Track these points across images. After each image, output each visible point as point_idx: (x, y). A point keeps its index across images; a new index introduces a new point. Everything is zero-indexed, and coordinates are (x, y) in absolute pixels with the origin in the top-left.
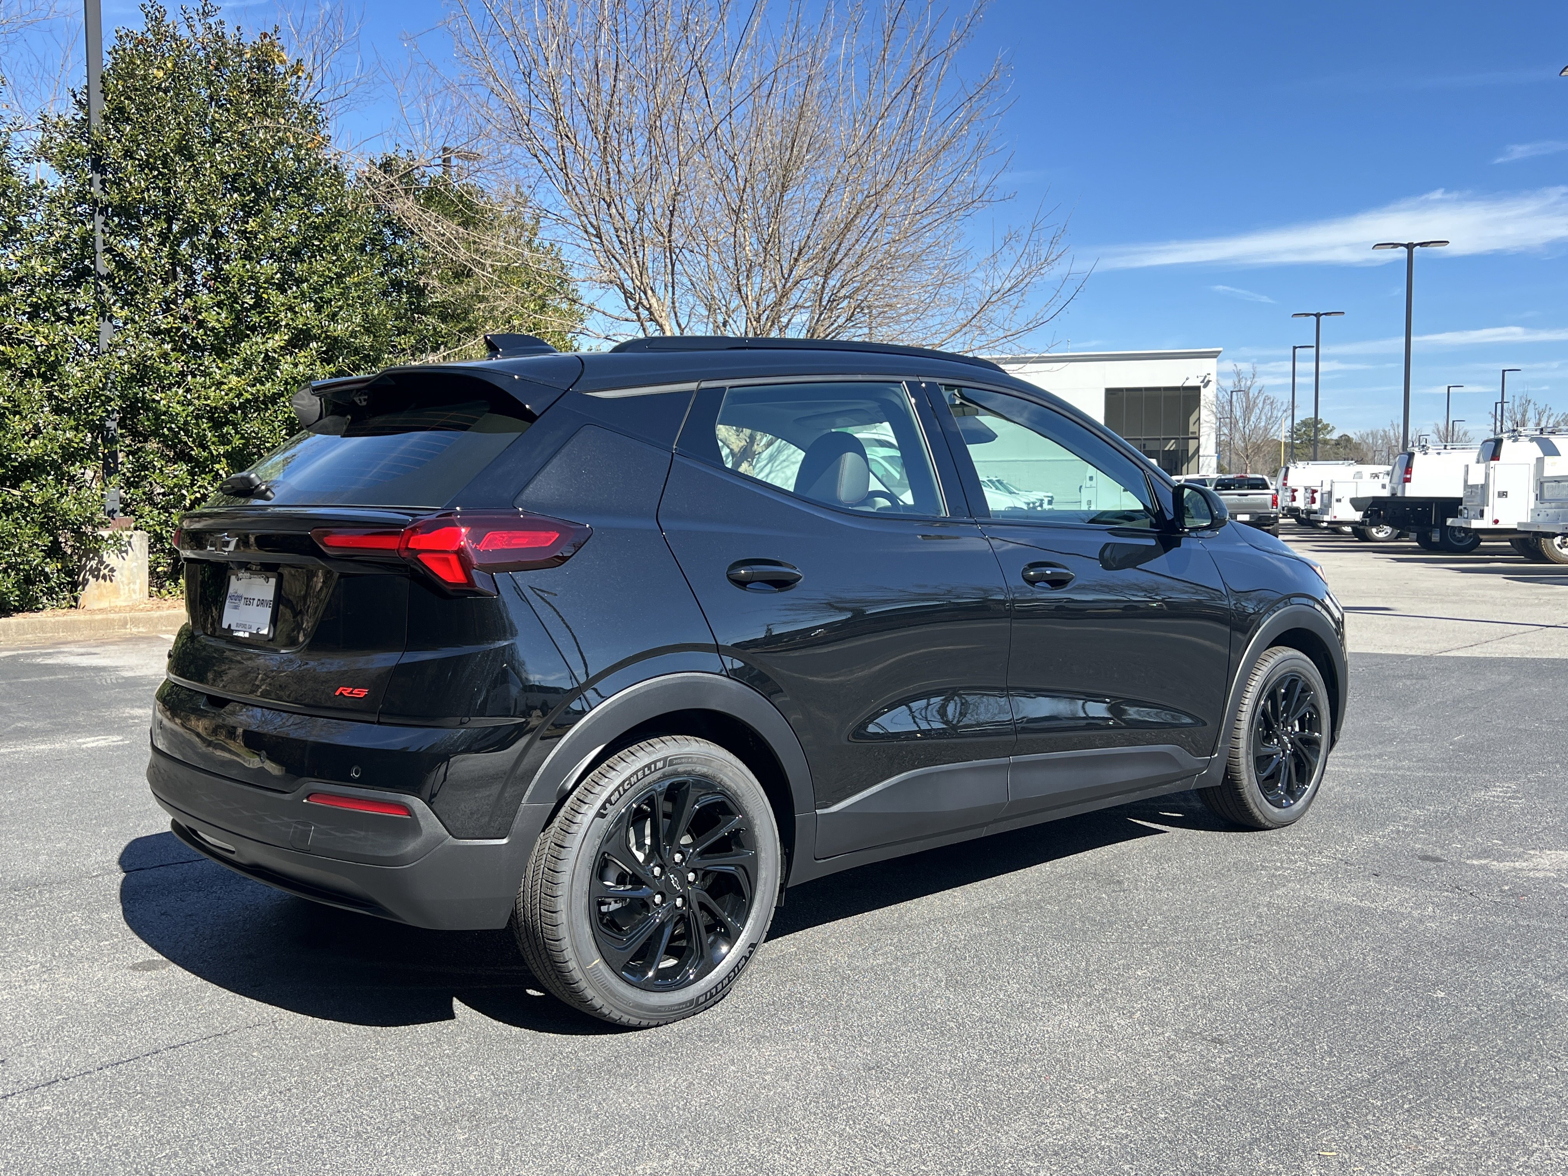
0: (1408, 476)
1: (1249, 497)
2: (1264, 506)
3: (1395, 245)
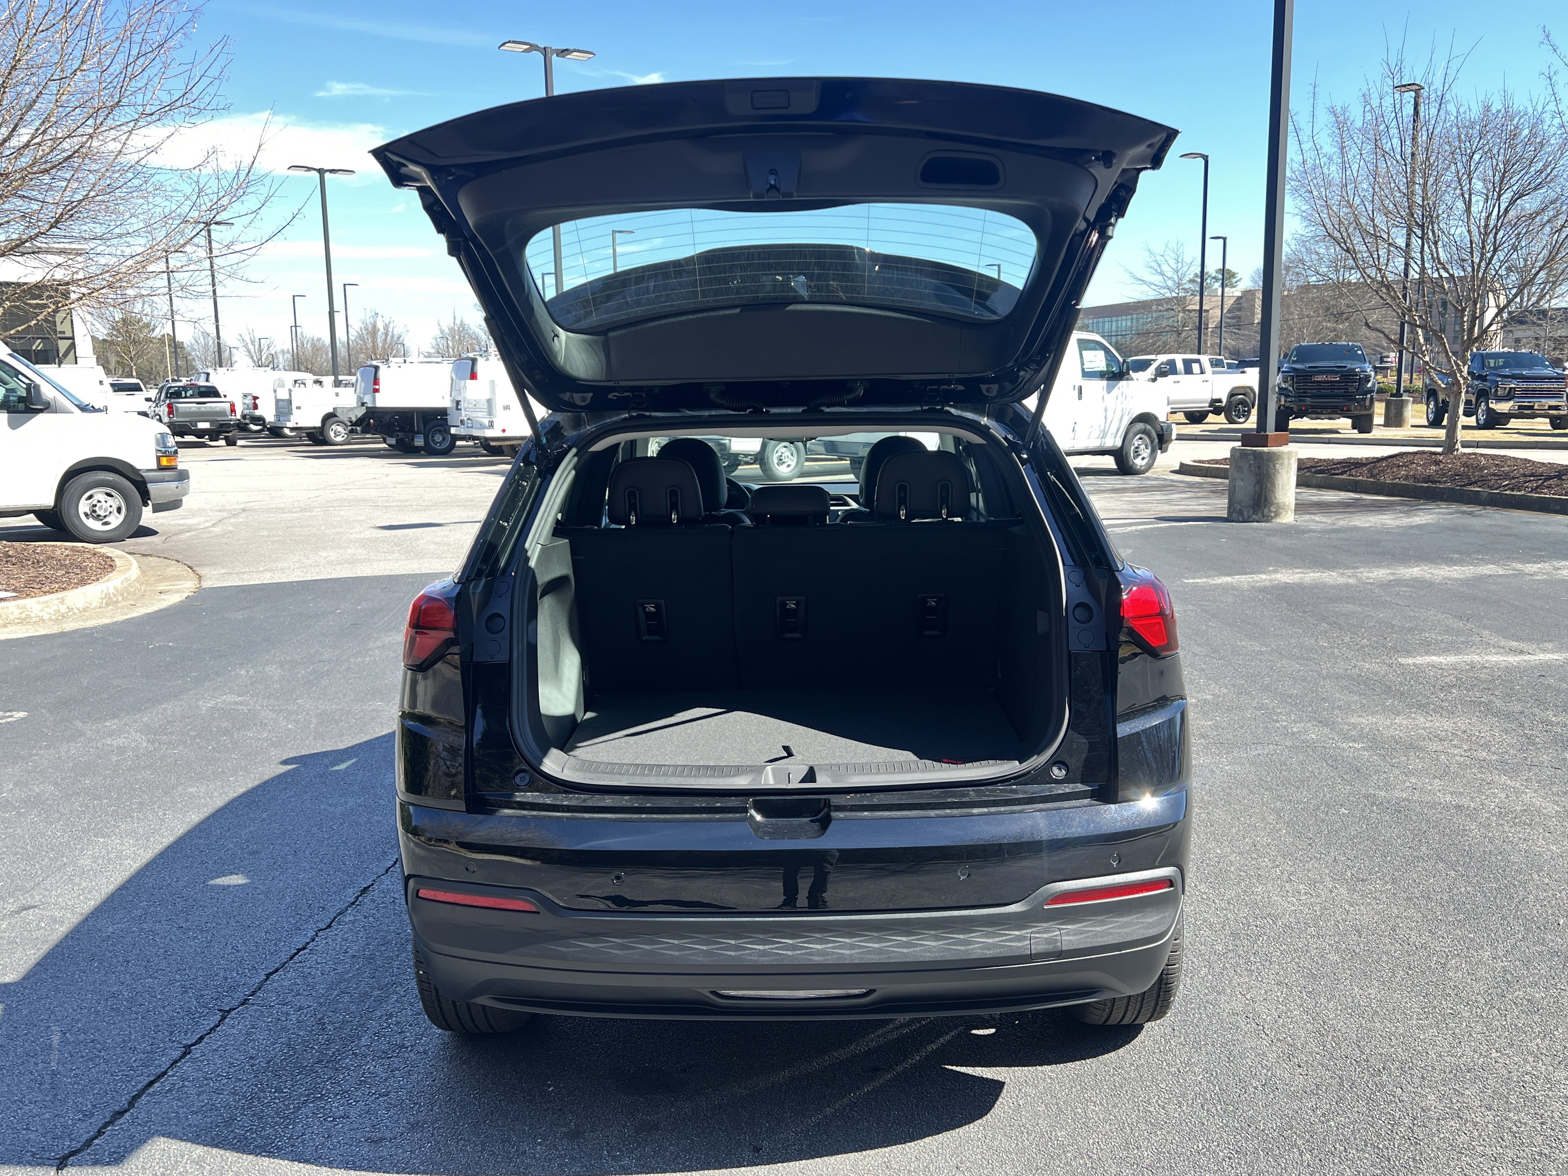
0: (377, 387)
1: (208, 405)
2: (223, 413)
3: (309, 169)
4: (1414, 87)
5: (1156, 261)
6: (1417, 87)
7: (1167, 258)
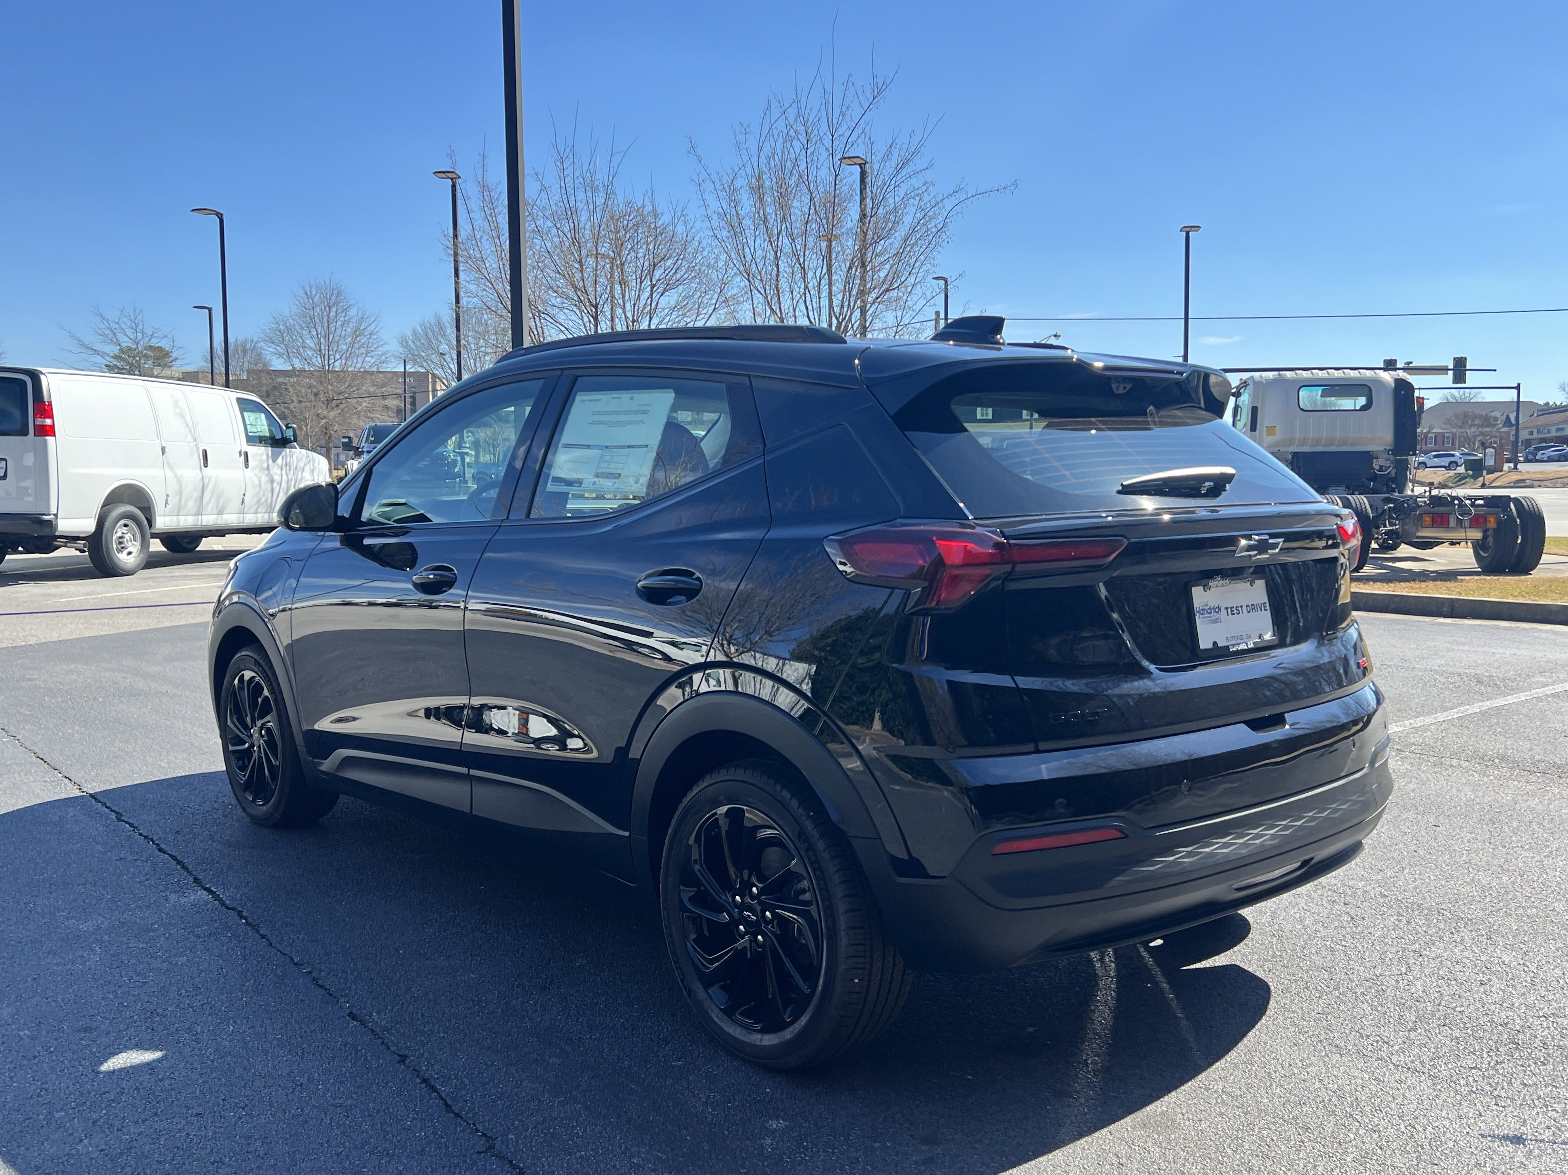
4: (450, 175)
5: (111, 329)
6: (455, 176)
7: (123, 325)
